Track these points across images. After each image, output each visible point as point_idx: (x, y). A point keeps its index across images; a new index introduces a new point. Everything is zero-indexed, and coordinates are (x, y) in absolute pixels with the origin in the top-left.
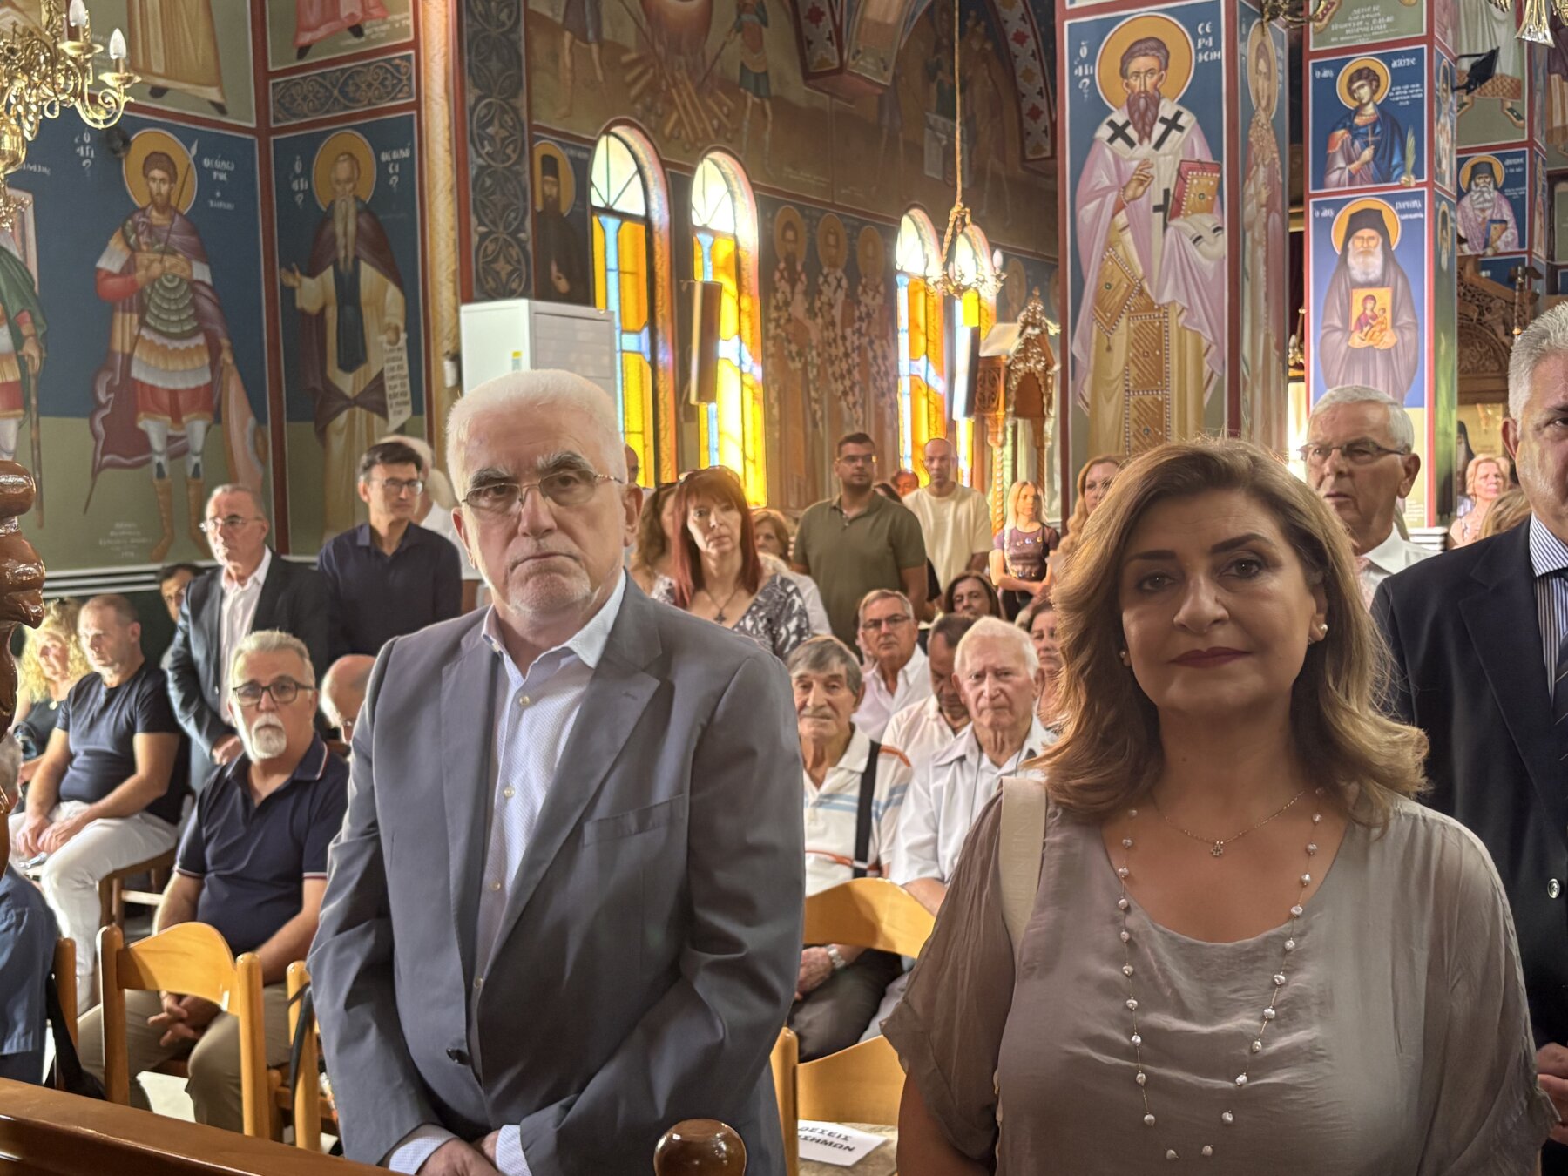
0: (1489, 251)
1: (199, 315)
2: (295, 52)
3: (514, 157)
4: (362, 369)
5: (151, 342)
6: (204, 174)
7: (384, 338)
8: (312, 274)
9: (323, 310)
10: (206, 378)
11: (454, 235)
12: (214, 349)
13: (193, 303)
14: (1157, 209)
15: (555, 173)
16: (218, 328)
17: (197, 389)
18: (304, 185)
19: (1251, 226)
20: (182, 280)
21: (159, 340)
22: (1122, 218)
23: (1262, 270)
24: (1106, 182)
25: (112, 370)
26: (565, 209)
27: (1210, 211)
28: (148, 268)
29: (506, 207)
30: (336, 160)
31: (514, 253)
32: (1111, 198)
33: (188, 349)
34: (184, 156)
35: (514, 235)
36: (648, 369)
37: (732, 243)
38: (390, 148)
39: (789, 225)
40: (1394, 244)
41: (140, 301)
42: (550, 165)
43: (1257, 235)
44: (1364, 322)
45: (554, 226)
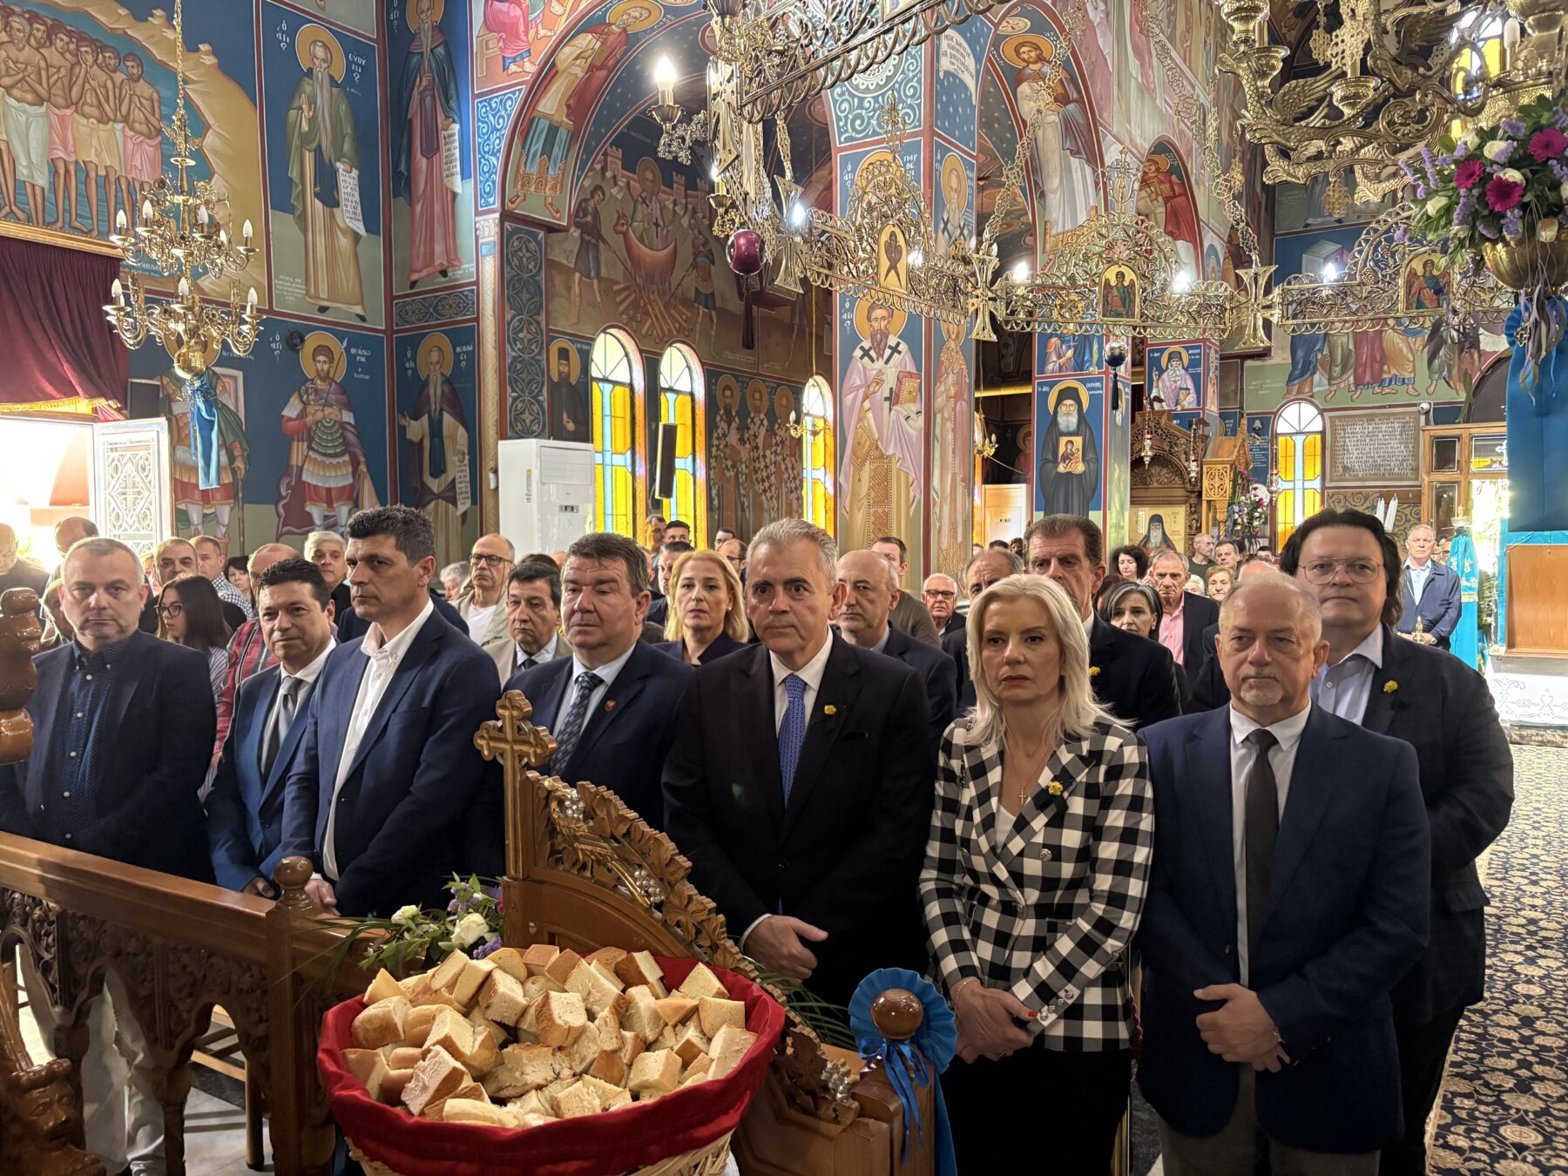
0: (1179, 408)
1: (346, 443)
2: (408, 284)
3: (537, 351)
4: (443, 477)
5: (315, 459)
6: (351, 359)
7: (456, 458)
8: (416, 418)
9: (422, 441)
10: (350, 480)
11: (497, 398)
12: (355, 464)
13: (342, 435)
14: (886, 399)
15: (567, 359)
16: (358, 451)
17: (344, 487)
18: (412, 365)
19: (941, 410)
20: (335, 422)
21: (320, 458)
22: (867, 404)
23: (950, 436)
24: (859, 382)
25: (291, 476)
26: (573, 380)
27: (914, 401)
28: (314, 415)
29: (530, 381)
30: (431, 351)
31: (535, 409)
32: (861, 391)
33: (338, 463)
34: (338, 347)
35: (535, 397)
36: (630, 477)
37: (689, 398)
38: (462, 345)
39: (727, 387)
40: (1085, 410)
41: (308, 435)
42: (564, 354)
43: (946, 415)
44: (1066, 457)
45: (564, 390)
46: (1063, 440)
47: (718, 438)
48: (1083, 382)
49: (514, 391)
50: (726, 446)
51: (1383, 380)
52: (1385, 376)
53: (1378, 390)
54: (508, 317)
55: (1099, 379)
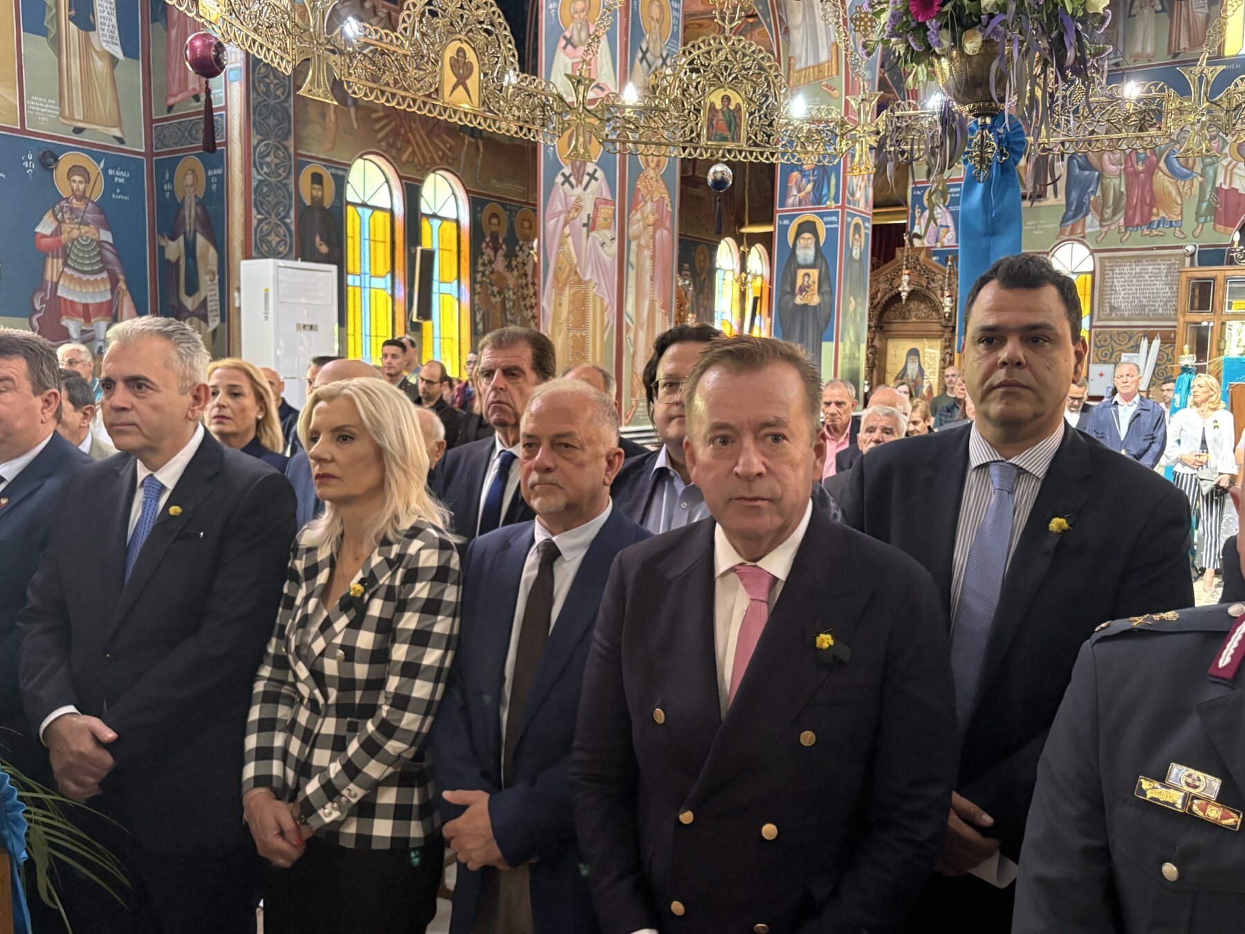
0: (939, 245)
1: (104, 260)
2: (166, 109)
3: (284, 175)
4: (196, 296)
5: (72, 276)
6: (109, 180)
7: (207, 278)
8: (173, 239)
9: (178, 260)
10: (109, 297)
11: (242, 219)
12: (114, 282)
13: (100, 253)
14: (584, 225)
15: (321, 184)
16: (117, 269)
17: (102, 304)
18: (170, 187)
19: (637, 237)
20: (92, 240)
21: (76, 275)
22: (567, 230)
23: (648, 264)
24: (560, 208)
25: (45, 291)
26: (327, 204)
27: (609, 228)
28: (69, 233)
29: (277, 204)
30: (186, 174)
31: (281, 231)
32: (562, 217)
33: (96, 280)
34: (95, 169)
35: (282, 220)
36: (390, 300)
37: (455, 225)
38: (213, 168)
39: (494, 215)
40: (822, 243)
41: (65, 254)
42: (317, 179)
43: (643, 242)
44: (803, 289)
45: (317, 214)
46: (801, 272)
47: (483, 264)
48: (821, 215)
49: (259, 213)
50: (492, 272)
51: (1152, 222)
52: (1154, 218)
53: (1146, 232)
54: (254, 141)
55: (836, 214)
